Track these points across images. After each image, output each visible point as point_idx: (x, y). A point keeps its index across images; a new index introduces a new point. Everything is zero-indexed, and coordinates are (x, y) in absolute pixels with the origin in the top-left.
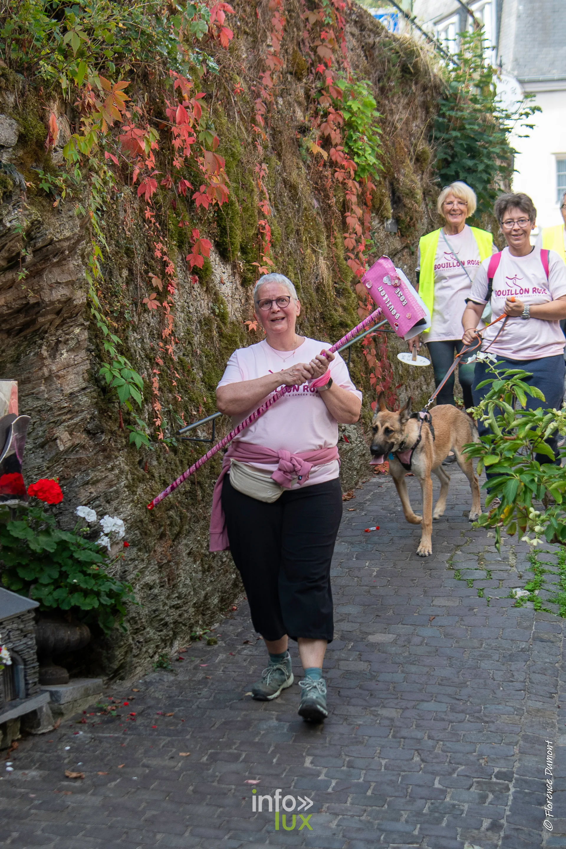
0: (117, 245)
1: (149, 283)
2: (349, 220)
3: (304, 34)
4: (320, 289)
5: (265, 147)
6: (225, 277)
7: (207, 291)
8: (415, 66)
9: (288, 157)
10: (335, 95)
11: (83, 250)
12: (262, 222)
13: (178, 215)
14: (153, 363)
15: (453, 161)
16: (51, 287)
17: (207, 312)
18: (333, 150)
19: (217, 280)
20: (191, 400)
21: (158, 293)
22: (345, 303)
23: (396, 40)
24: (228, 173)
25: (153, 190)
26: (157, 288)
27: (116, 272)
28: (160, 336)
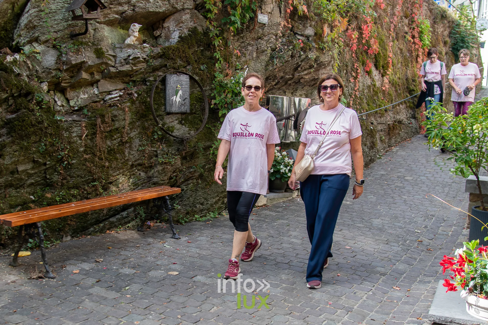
0: (343, 64)
1: (352, 75)
2: (418, 60)
3: (409, 5)
4: (407, 79)
5: (393, 38)
6: (376, 74)
7: (371, 78)
8: (446, 15)
9: (400, 41)
10: (417, 23)
11: (333, 65)
12: (389, 59)
13: (363, 56)
14: (351, 97)
15: (456, 44)
16: (322, 74)
17: (370, 84)
18: (415, 39)
19: (374, 75)
20: (362, 108)
21: (355, 77)
22: (414, 84)
23: (440, 7)
24: (380, 45)
25: (355, 49)
26: (354, 76)
27: (342, 71)
28: (354, 90)
